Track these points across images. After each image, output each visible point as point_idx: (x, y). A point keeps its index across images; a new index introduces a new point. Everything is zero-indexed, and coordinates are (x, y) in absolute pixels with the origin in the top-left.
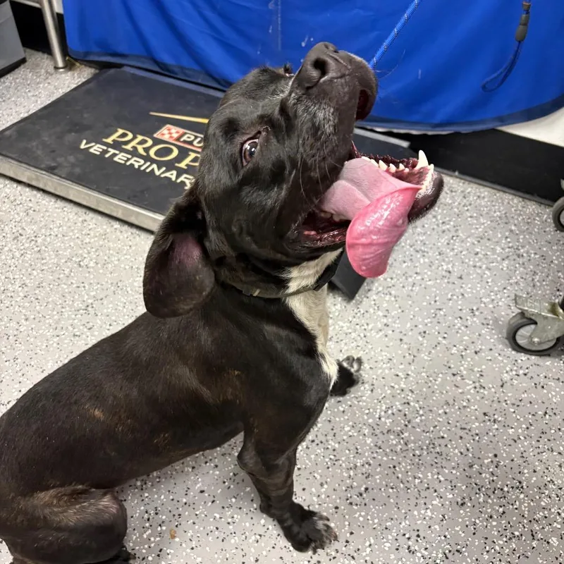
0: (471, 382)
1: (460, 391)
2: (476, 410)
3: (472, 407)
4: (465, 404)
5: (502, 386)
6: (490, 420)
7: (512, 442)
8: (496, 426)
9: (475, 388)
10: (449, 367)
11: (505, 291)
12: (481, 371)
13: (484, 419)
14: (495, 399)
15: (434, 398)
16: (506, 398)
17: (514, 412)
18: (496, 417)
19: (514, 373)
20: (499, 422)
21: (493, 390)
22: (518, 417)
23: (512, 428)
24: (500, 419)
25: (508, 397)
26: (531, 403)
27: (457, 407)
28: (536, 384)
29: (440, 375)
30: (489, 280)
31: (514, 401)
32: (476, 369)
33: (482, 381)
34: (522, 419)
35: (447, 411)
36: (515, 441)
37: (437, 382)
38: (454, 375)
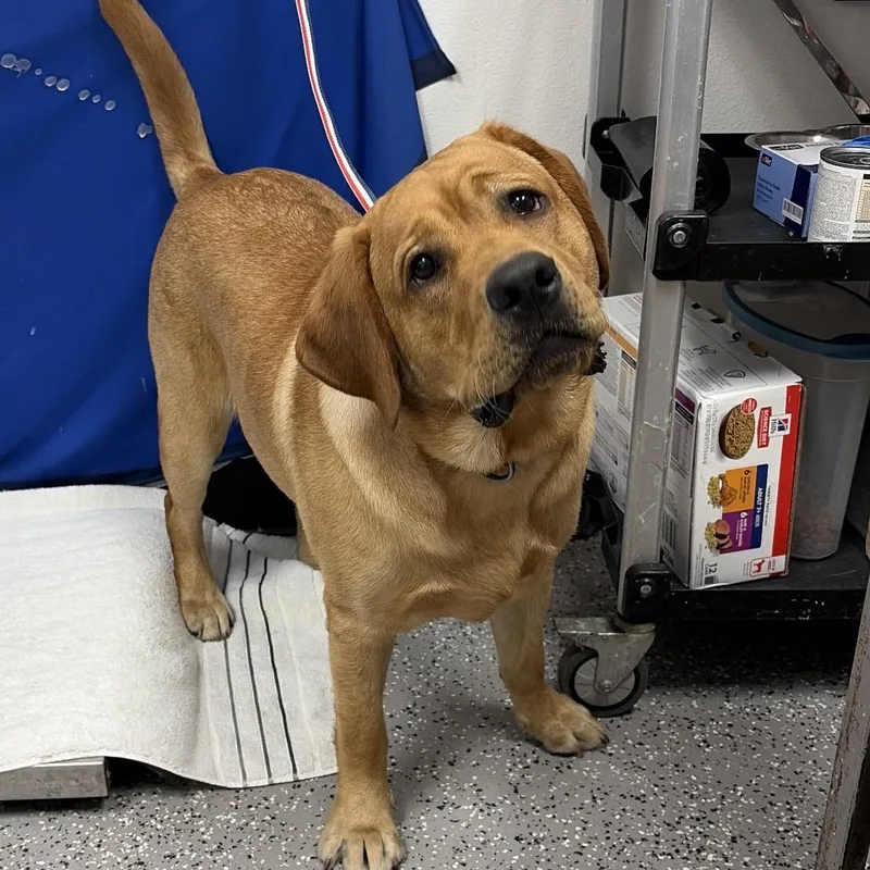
0: (471, 807)
1: (464, 825)
2: (502, 839)
3: (495, 839)
4: (482, 839)
5: (516, 791)
6: (529, 844)
7: (577, 857)
8: (543, 847)
9: (481, 810)
10: (428, 801)
11: (437, 665)
12: (475, 785)
13: (522, 846)
14: (518, 812)
15: (434, 852)
16: (532, 804)
17: (554, 817)
18: (534, 835)
19: (520, 766)
20: (543, 839)
21: (507, 802)
22: (564, 821)
23: (565, 839)
24: (541, 835)
25: (533, 801)
26: (567, 794)
27: (474, 849)
28: (557, 768)
29: (422, 818)
30: (406, 659)
31: (545, 804)
32: (466, 786)
33: (484, 797)
34: (570, 821)
35: (464, 860)
36: (581, 854)
37: (424, 829)
38: (441, 808)
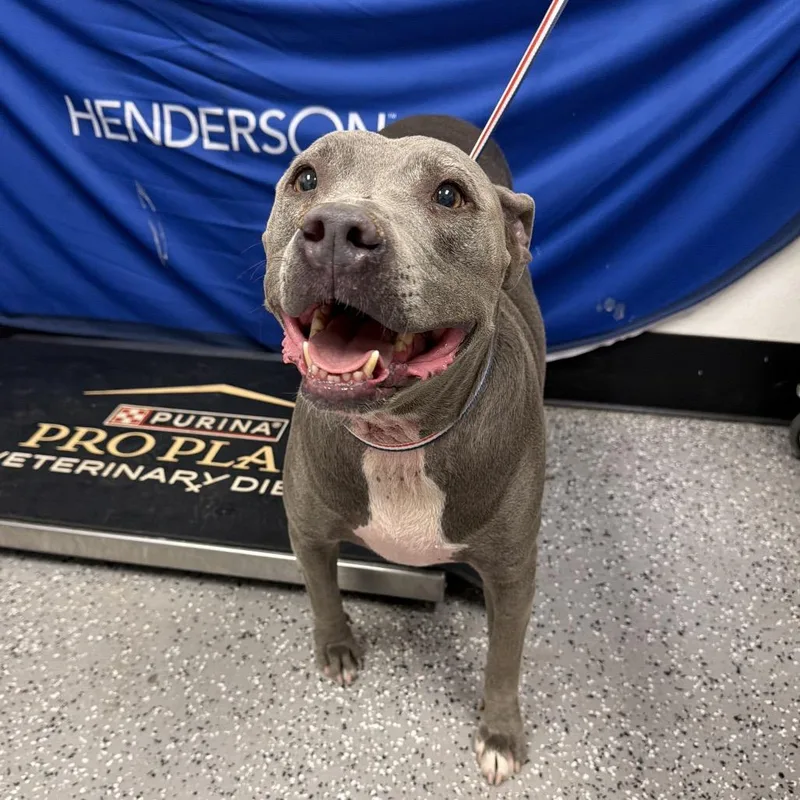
0: (695, 678)
1: (687, 694)
2: (722, 716)
3: (716, 714)
4: (703, 712)
5: (738, 672)
6: (748, 726)
7: (793, 749)
8: (760, 732)
9: (705, 684)
10: (656, 664)
11: (674, 539)
12: (701, 658)
13: (739, 727)
14: (739, 692)
15: (658, 715)
16: (753, 687)
17: (773, 704)
18: (753, 718)
19: (744, 648)
20: (761, 724)
21: (730, 681)
22: (782, 710)
23: (782, 728)
24: (759, 720)
25: (754, 685)
26: (786, 684)
27: (695, 720)
28: (779, 656)
29: (650, 679)
30: (647, 529)
31: (765, 689)
32: (692, 657)
33: (708, 671)
34: (788, 711)
35: (685, 729)
36: (796, 746)
37: (651, 691)
38: (668, 674)
